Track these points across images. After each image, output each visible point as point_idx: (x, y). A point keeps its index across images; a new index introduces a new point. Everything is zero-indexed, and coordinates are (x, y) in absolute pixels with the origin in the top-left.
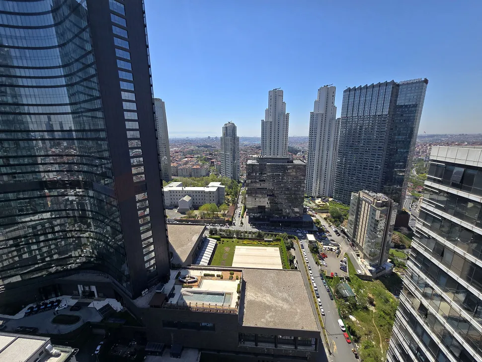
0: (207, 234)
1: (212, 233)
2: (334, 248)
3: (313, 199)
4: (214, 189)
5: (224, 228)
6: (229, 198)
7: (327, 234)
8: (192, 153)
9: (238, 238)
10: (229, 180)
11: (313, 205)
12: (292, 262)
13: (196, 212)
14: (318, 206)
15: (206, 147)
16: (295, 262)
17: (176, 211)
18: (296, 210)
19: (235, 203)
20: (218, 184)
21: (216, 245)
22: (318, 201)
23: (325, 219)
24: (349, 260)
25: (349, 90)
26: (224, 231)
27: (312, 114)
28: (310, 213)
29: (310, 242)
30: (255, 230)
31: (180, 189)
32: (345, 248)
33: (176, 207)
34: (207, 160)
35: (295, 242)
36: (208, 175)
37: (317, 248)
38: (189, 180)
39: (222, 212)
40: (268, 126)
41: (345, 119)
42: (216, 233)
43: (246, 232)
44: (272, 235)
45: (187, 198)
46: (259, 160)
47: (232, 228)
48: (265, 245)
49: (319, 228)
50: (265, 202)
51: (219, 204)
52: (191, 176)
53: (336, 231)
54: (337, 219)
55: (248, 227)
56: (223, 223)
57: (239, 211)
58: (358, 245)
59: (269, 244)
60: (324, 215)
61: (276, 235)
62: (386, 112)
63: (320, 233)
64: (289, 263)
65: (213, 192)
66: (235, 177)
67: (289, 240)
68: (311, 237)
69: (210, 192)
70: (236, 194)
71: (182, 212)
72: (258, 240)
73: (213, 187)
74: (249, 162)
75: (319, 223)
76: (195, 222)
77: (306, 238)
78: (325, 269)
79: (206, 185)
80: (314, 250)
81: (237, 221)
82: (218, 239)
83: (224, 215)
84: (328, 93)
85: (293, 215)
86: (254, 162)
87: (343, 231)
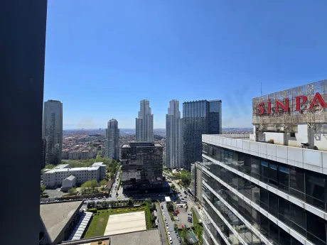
0: (84, 208)
1: (89, 206)
2: (184, 205)
3: (171, 170)
4: (97, 168)
5: (101, 201)
6: (109, 174)
7: (179, 195)
8: (84, 140)
9: (113, 208)
10: (110, 160)
11: (170, 174)
12: (153, 221)
13: (78, 189)
14: (174, 174)
15: (97, 135)
16: (156, 221)
17: (59, 190)
18: (159, 179)
19: (113, 178)
20: (100, 164)
21: (92, 217)
22: (174, 171)
23: (178, 184)
24: (194, 213)
25: (185, 103)
26: (101, 203)
27: (167, 116)
28: (168, 180)
29: (168, 203)
30: (127, 199)
31: (66, 170)
32: (191, 204)
33: (59, 186)
34: (95, 145)
35: (157, 204)
36: (95, 157)
37: (172, 207)
38: (77, 162)
39: (102, 187)
40: (140, 122)
41: (185, 119)
42: (93, 207)
43: (119, 202)
44: (140, 201)
45: (71, 178)
46: (131, 144)
47: (108, 200)
48: (134, 211)
49: (174, 191)
50: (136, 175)
51: (100, 180)
52: (80, 158)
53: (185, 192)
54: (186, 182)
55: (122, 197)
56: (101, 196)
57: (116, 184)
58: (198, 200)
59: (137, 209)
60: (178, 181)
61: (143, 201)
62: (205, 115)
63: (174, 195)
64: (151, 223)
65: (95, 171)
66: (115, 158)
67: (152, 204)
68: (168, 199)
69: (92, 171)
70: (115, 171)
71: (65, 191)
72: (129, 207)
73: (96, 166)
74: (124, 146)
75: (173, 187)
76: (76, 198)
77: (164, 200)
78: (178, 223)
79: (90, 165)
80: (170, 209)
81: (113, 193)
82: (94, 212)
83: (103, 189)
84: (174, 104)
85: (157, 183)
86: (128, 146)
87: (189, 191)
